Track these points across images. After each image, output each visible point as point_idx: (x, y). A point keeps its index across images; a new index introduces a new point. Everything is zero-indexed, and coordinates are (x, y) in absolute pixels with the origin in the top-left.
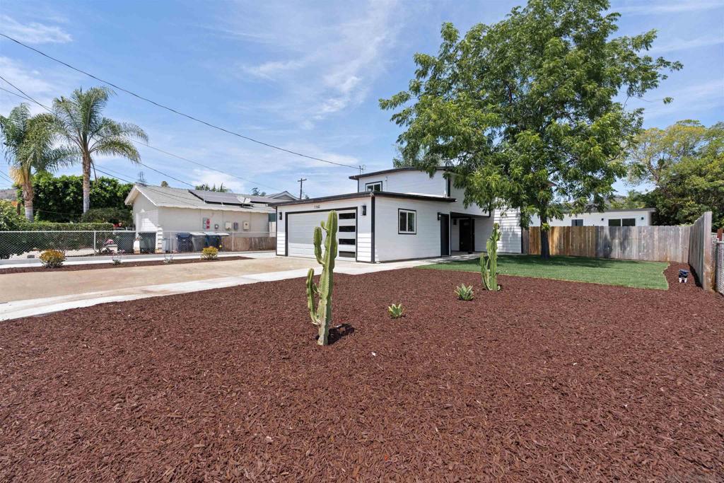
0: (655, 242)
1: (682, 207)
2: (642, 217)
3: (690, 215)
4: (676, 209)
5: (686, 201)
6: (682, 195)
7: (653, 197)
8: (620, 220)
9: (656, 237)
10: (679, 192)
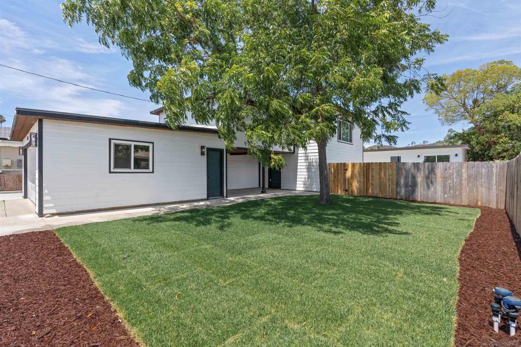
0: (463, 182)
1: (495, 143)
2: (457, 154)
3: (504, 151)
4: (490, 145)
5: (500, 138)
6: (496, 132)
7: (468, 134)
8: (435, 157)
9: (465, 175)
10: (492, 129)
